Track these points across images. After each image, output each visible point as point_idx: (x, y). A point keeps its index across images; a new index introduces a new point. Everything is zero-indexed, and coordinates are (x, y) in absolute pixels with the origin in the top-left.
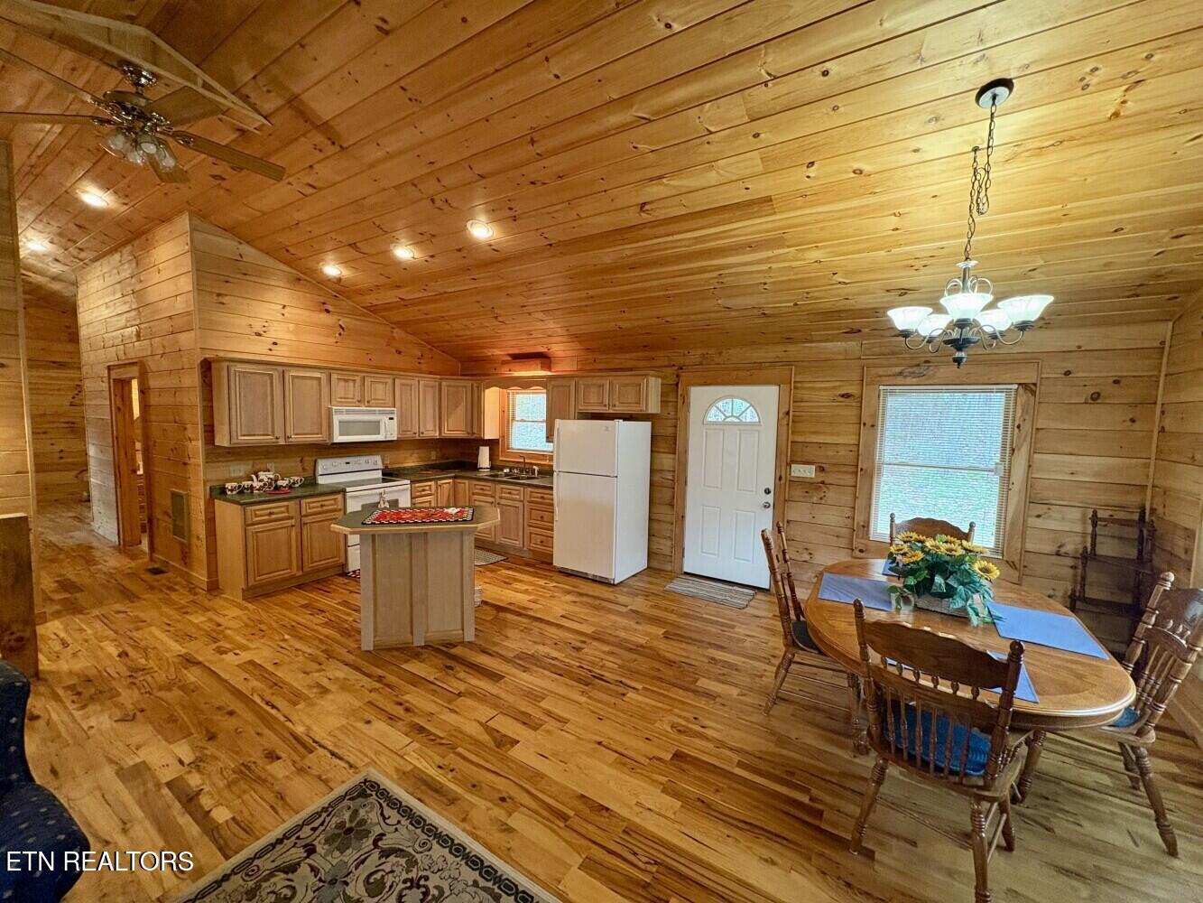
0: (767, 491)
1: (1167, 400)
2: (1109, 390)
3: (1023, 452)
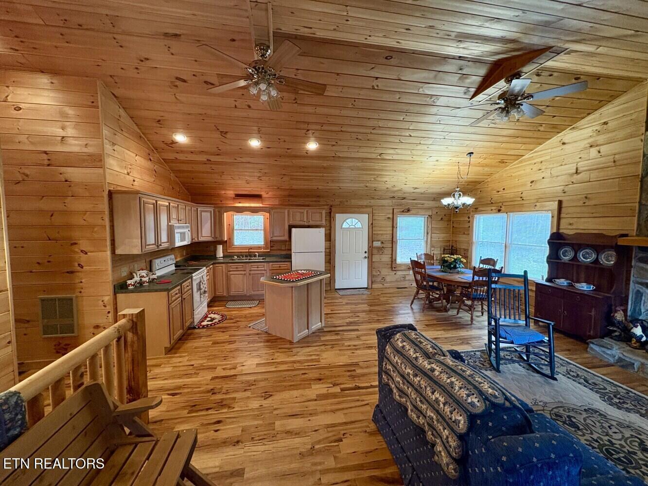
0: (366, 252)
1: (454, 219)
2: (444, 217)
3: (430, 234)
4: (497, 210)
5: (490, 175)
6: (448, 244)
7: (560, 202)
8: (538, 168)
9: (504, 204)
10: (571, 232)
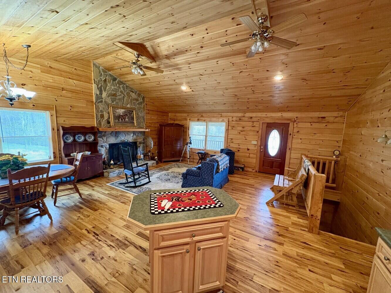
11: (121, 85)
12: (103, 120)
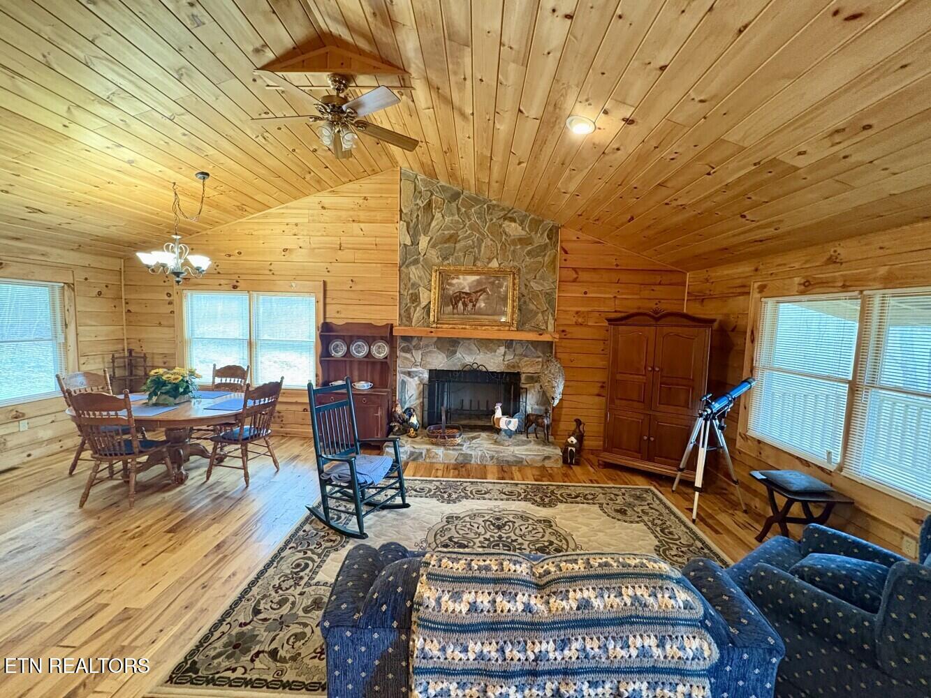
1: (128, 297)
2: (104, 290)
3: (72, 327)
4: (231, 286)
5: (214, 223)
6: (120, 346)
7: (325, 283)
8: (293, 232)
9: (243, 277)
10: (340, 322)
11: (473, 206)
12: (418, 309)
